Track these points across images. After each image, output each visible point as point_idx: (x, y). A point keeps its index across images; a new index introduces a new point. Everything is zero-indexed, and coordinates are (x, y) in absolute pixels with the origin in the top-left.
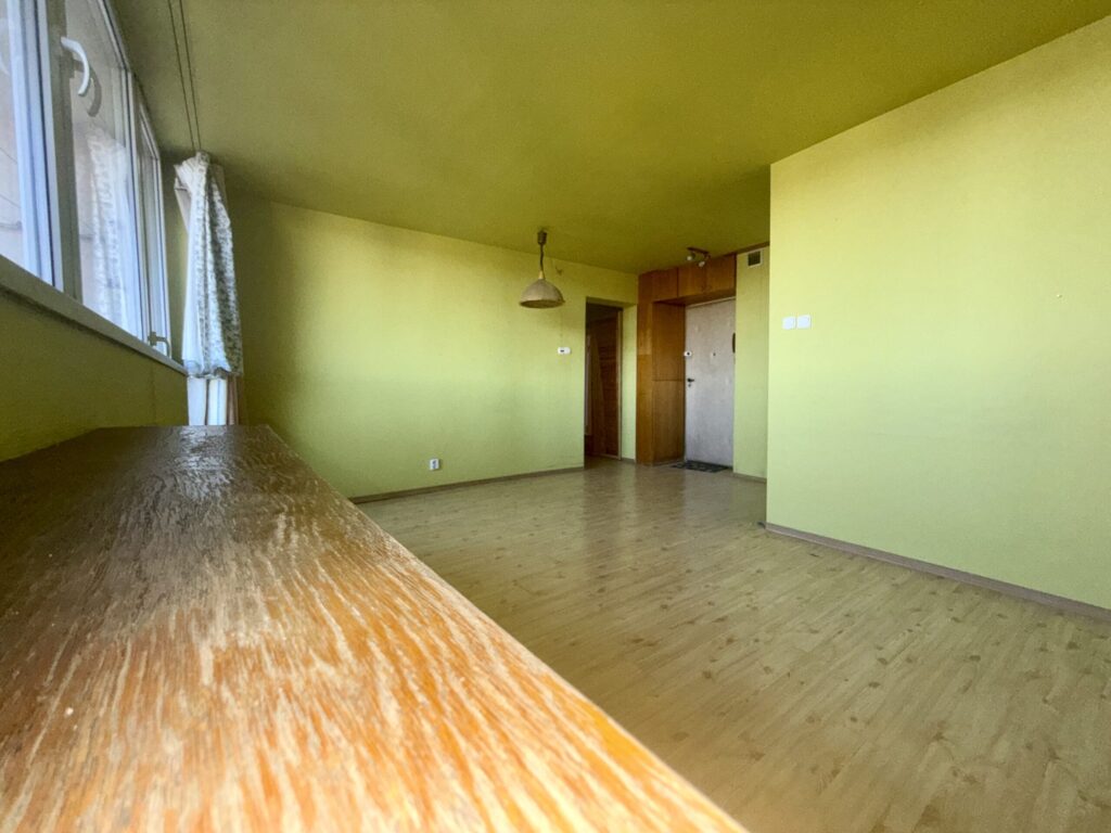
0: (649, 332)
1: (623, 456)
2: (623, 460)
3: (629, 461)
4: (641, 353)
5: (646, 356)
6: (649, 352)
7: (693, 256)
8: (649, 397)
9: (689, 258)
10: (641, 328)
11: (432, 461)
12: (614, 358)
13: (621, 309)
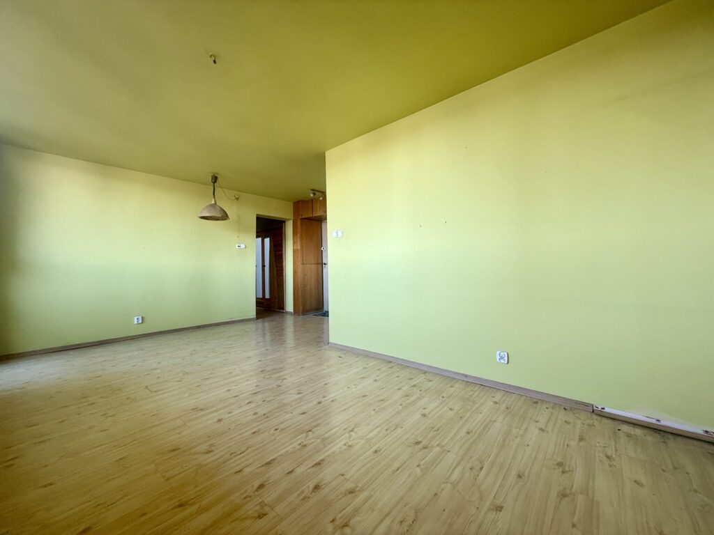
0: (299, 235)
1: (287, 310)
2: (287, 313)
3: (290, 313)
4: (295, 248)
5: (297, 249)
6: (299, 248)
7: (314, 194)
8: (300, 274)
9: (312, 195)
10: (295, 233)
11: (136, 318)
12: (282, 250)
13: (284, 222)
